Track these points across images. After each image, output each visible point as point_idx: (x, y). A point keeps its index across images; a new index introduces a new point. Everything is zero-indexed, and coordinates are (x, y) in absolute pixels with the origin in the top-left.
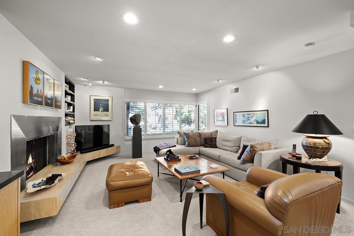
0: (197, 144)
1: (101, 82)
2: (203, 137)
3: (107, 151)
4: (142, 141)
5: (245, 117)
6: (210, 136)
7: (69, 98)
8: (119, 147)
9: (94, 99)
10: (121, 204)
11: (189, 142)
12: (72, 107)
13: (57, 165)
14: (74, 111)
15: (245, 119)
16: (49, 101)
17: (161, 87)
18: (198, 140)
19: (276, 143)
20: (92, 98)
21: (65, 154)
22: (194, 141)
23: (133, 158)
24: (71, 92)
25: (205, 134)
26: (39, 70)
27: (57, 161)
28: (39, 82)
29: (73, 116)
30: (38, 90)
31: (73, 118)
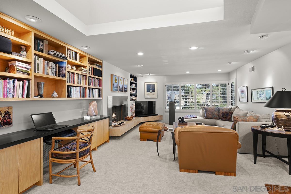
0: (215, 117)
1: (148, 74)
2: (221, 111)
3: (153, 117)
4: (175, 113)
5: (258, 94)
6: (228, 111)
7: (134, 85)
8: (161, 116)
9: (147, 85)
10: (145, 140)
11: (207, 115)
12: (135, 90)
13: (126, 120)
14: (136, 92)
15: (258, 96)
16: (121, 89)
17: (188, 72)
18: (216, 114)
19: (267, 117)
20: (146, 84)
21: (130, 116)
22: (211, 114)
23: (169, 124)
24: (134, 82)
25: (223, 109)
26: (116, 76)
27: (126, 119)
28: (116, 81)
29: (136, 96)
30: (116, 85)
31: (136, 97)
